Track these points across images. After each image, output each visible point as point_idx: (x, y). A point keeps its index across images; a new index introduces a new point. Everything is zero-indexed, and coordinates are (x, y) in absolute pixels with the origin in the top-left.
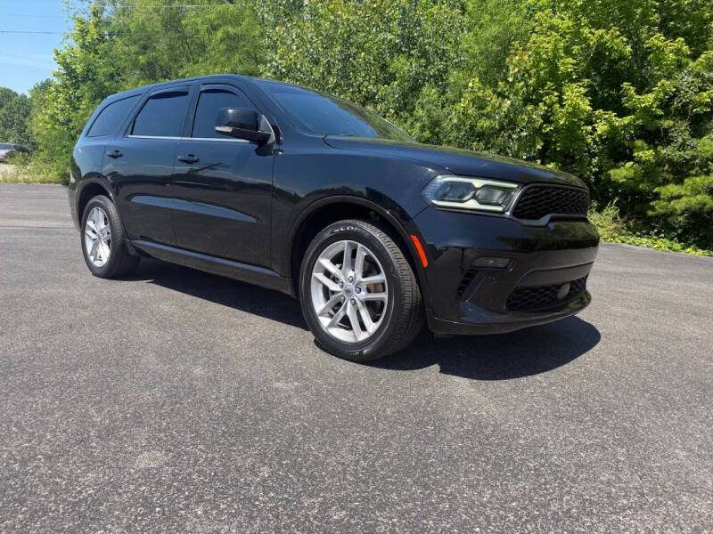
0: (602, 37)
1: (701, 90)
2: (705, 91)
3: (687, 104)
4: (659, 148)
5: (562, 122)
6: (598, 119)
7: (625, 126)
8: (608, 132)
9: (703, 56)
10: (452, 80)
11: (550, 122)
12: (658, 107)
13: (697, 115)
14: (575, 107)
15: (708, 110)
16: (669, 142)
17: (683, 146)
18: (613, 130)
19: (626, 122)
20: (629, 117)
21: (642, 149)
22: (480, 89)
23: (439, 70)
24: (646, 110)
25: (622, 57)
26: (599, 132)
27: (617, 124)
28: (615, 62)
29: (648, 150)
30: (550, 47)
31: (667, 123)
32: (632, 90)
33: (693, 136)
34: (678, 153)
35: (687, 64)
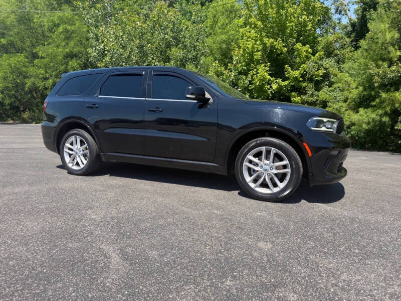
0: (273, 43)
1: (318, 69)
2: (320, 70)
3: (312, 76)
4: (301, 96)
5: (258, 84)
6: (273, 82)
7: (286, 86)
8: (277, 88)
9: (318, 54)
10: (202, 62)
11: (252, 84)
12: (301, 77)
13: (317, 80)
14: (263, 76)
15: (322, 78)
16: (305, 94)
17: (312, 95)
18: (280, 87)
19: (286, 84)
20: (287, 82)
21: (295, 97)
22: (218, 67)
23: (193, 56)
24: (296, 79)
25: (282, 53)
26: (274, 89)
27: (282, 85)
28: (278, 55)
29: (297, 97)
30: (250, 46)
31: (304, 84)
32: (290, 69)
33: (316, 91)
34: (310, 98)
35: (311, 57)
